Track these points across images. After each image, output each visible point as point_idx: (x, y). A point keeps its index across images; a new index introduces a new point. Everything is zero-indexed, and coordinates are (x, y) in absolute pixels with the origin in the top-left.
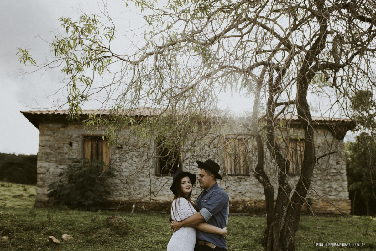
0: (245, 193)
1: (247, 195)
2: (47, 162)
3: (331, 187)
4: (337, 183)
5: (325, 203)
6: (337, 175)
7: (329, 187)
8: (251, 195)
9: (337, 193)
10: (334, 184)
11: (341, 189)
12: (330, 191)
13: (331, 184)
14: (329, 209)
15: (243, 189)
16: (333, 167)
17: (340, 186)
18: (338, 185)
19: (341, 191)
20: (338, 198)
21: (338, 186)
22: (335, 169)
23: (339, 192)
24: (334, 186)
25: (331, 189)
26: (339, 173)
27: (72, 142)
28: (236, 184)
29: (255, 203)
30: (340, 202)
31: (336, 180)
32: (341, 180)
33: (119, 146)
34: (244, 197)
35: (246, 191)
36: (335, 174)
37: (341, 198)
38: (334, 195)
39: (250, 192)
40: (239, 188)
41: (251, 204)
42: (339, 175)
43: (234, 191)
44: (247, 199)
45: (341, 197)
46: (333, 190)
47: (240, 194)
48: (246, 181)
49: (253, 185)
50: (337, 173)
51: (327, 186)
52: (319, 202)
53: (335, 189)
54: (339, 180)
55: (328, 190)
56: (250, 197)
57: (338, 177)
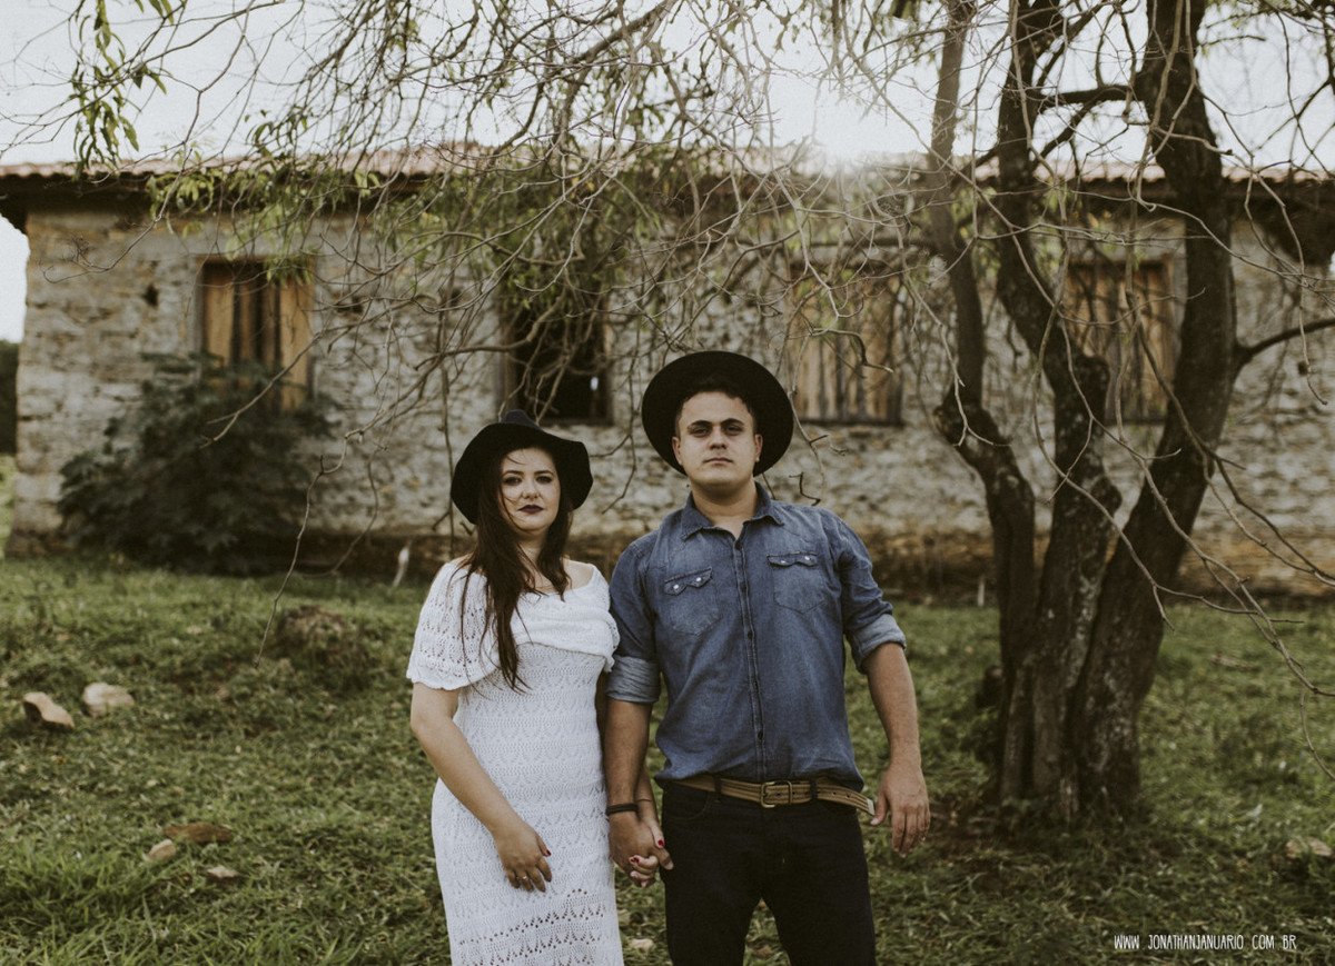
0: (885, 499)
1: (895, 507)
2: (57, 369)
3: (1273, 474)
4: (1303, 458)
5: (1248, 547)
6: (1300, 422)
7: (1263, 476)
8: (910, 507)
9: (1302, 501)
10: (1289, 462)
11: (1319, 484)
12: (1269, 493)
13: (1274, 462)
14: (1264, 573)
15: (875, 483)
16: (1285, 386)
17: (1318, 468)
18: (1306, 465)
19: (1321, 494)
20: (1308, 525)
21: (1306, 472)
22: (1292, 394)
23: (1312, 496)
24: (1289, 472)
25: (1276, 485)
26: (1311, 414)
27: (157, 287)
28: (843, 462)
29: (929, 542)
30: (1316, 543)
31: (1299, 445)
32: (1323, 442)
33: (348, 302)
34: (877, 520)
35: (887, 491)
36: (1292, 417)
37: (1319, 522)
38: (1291, 511)
39: (908, 497)
40: (857, 478)
41: (909, 546)
42: (1312, 421)
43: (836, 491)
44: (893, 526)
45: (1321, 517)
46: (1285, 489)
47: (863, 506)
48: (887, 446)
49: (919, 465)
50: (1302, 411)
51: (1256, 469)
52: (1217, 541)
53: (1294, 484)
54: (1311, 442)
55: (1259, 486)
56: (906, 517)
57: (1309, 430)
